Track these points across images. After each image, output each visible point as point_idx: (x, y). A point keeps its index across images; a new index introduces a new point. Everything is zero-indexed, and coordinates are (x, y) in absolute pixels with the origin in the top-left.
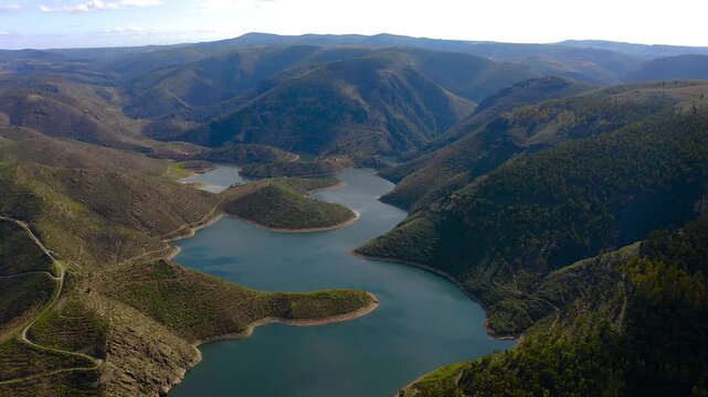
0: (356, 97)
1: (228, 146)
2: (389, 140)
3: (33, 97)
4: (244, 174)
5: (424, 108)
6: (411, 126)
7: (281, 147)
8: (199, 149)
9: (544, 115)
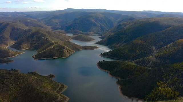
0: (94, 21)
1: (69, 30)
2: (101, 29)
3: (29, 21)
4: (74, 35)
5: (108, 24)
6: (105, 27)
7: (80, 30)
8: (64, 31)
9: (128, 23)
